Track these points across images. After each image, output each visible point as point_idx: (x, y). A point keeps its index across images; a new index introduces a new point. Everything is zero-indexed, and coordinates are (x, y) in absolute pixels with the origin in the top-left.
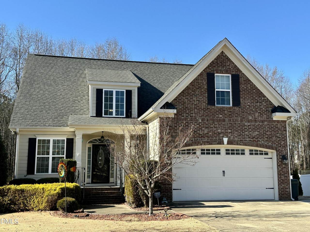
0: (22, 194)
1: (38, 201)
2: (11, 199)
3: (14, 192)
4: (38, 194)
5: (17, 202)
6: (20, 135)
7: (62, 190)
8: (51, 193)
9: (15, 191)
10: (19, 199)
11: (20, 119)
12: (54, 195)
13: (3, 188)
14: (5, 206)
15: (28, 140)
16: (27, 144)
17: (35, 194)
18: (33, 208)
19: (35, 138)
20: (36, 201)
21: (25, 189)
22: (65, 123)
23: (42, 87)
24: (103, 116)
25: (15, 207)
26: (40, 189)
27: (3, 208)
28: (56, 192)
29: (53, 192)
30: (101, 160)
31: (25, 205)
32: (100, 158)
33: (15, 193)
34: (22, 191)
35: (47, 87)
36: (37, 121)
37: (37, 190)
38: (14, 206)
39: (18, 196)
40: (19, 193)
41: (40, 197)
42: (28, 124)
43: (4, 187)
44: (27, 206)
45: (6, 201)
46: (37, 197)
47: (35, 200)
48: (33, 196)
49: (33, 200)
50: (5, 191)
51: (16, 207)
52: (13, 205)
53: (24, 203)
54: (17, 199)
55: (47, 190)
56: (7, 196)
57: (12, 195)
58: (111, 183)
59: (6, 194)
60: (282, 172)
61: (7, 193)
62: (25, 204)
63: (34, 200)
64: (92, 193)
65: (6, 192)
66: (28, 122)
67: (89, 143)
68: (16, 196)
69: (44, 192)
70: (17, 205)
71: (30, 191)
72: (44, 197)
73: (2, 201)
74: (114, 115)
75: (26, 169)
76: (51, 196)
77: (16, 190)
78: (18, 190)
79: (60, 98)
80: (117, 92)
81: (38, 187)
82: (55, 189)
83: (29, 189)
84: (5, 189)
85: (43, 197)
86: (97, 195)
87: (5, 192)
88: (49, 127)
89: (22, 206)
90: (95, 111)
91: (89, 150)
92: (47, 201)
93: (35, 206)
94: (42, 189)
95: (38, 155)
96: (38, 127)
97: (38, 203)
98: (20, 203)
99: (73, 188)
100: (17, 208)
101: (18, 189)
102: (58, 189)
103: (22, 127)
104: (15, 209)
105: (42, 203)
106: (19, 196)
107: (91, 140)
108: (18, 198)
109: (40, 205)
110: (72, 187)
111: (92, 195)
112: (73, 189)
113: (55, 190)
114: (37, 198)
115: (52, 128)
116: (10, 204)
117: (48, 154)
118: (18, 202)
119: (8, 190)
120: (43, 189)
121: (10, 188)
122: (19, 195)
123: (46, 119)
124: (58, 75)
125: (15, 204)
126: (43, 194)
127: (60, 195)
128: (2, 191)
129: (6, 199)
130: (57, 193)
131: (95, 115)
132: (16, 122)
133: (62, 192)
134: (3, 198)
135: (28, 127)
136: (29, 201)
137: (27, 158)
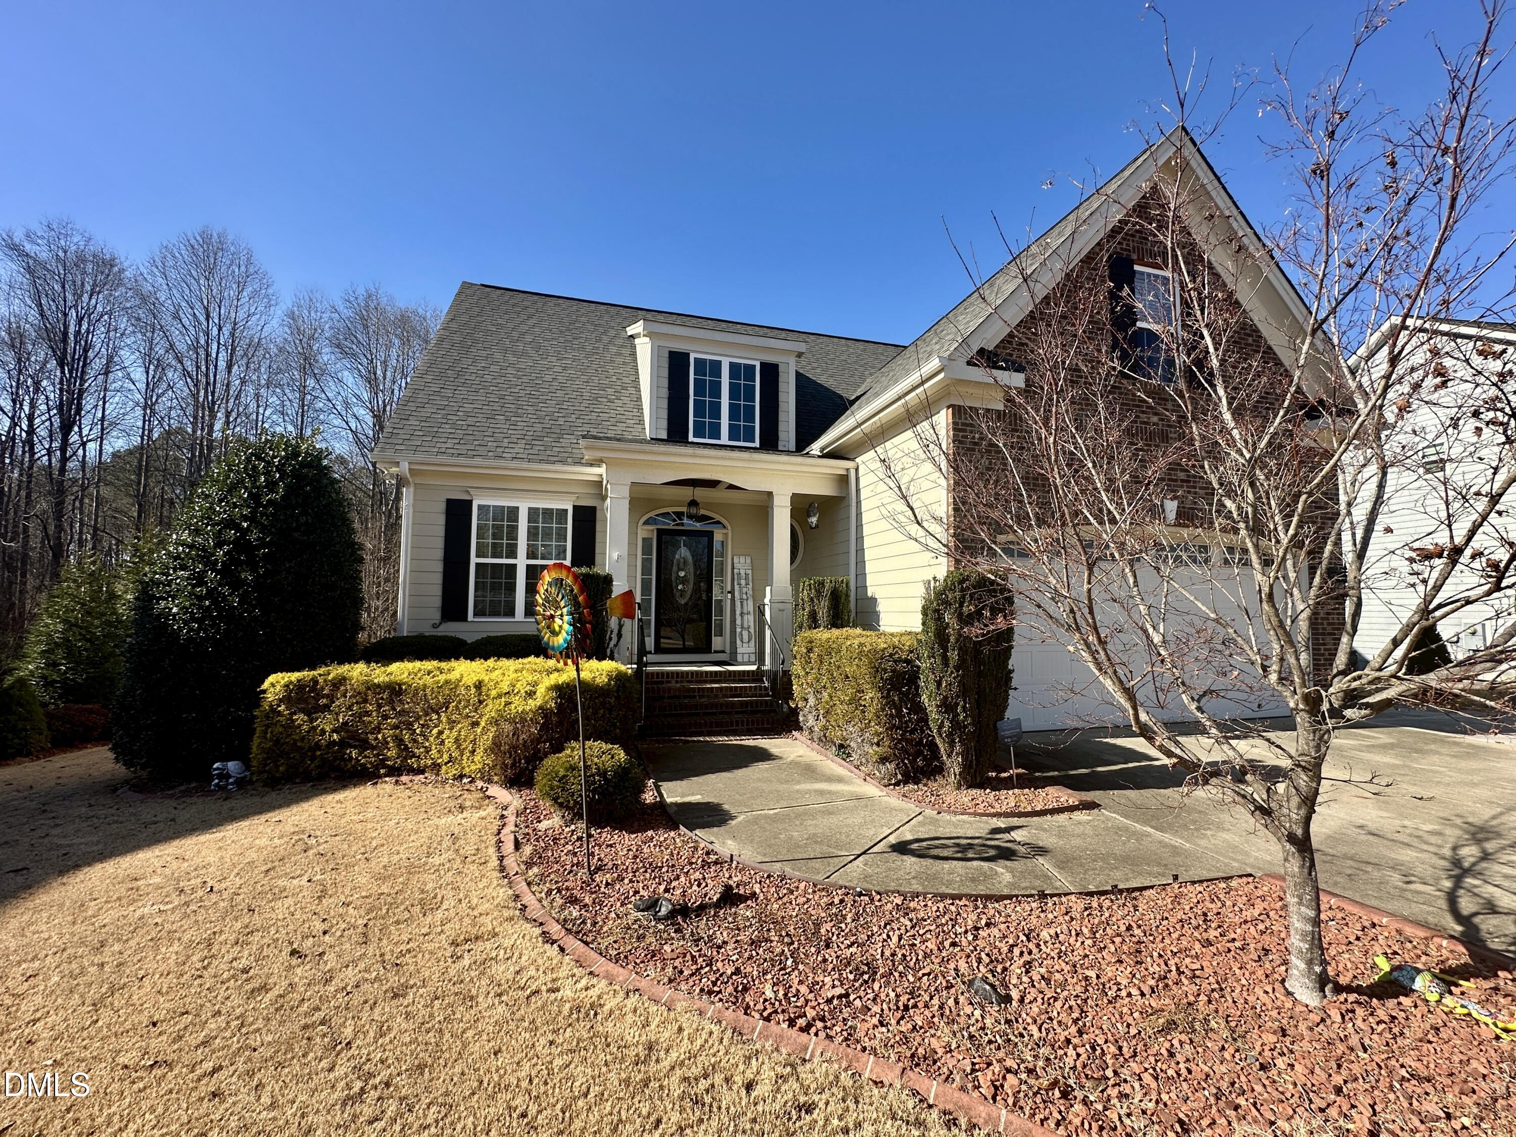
0: (391, 702)
1: (457, 740)
2: (345, 724)
3: (359, 693)
4: (457, 706)
5: (371, 737)
6: (415, 489)
7: (559, 697)
8: (513, 706)
9: (362, 688)
10: (379, 724)
11: (417, 433)
12: (523, 720)
13: (312, 679)
14: (318, 753)
15: (443, 506)
16: (441, 520)
17: (447, 708)
18: (436, 767)
19: (468, 498)
20: (448, 737)
21: (404, 684)
22: (566, 455)
23: (498, 356)
24: (691, 438)
25: (365, 757)
26: (468, 688)
27: (313, 759)
28: (532, 704)
29: (518, 705)
30: (684, 581)
31: (405, 751)
32: (682, 574)
33: (365, 701)
34: (395, 690)
35: (512, 359)
36: (476, 443)
37: (455, 688)
38: (360, 754)
39: (374, 714)
40: (382, 698)
41: (466, 723)
42: (443, 450)
43: (320, 675)
44: (414, 756)
45: (323, 732)
46: (454, 722)
47: (447, 732)
48: (440, 717)
49: (435, 731)
50: (323, 689)
51: (368, 759)
52: (355, 747)
53: (402, 740)
54: (370, 722)
55: (494, 693)
56: (330, 712)
57: (350, 708)
58: (716, 652)
59: (324, 701)
60: (1329, 624)
61: (332, 698)
62: (406, 748)
63: (441, 733)
64: (669, 689)
65: (327, 696)
66: (443, 445)
67: (646, 523)
68: (368, 713)
69: (480, 702)
70: (373, 748)
71: (428, 691)
72: (483, 724)
73: (308, 732)
74: (724, 439)
75: (437, 602)
76: (512, 721)
77: (368, 688)
78: (378, 686)
79: (552, 389)
80: (734, 367)
81: (458, 677)
82: (528, 688)
83: (421, 682)
84: (321, 680)
85: (475, 724)
86: (685, 697)
87: (320, 696)
88: (514, 464)
89: (392, 753)
90: (664, 423)
91: (646, 550)
92: (495, 748)
93: (446, 757)
94: (476, 687)
95: (478, 556)
96: (478, 461)
97: (458, 747)
98: (384, 738)
99: (608, 684)
100: (371, 763)
101: (376, 681)
102: (541, 690)
103: (420, 457)
104: (361, 765)
105: (474, 751)
106: (378, 711)
107: (652, 514)
108: (374, 719)
109: (465, 757)
110: (602, 680)
111: (669, 698)
112: (608, 690)
113: (531, 694)
114: (452, 723)
115: (525, 465)
116: (343, 744)
117: (512, 553)
118: (376, 739)
119: (334, 685)
120: (479, 686)
121: (344, 679)
122: (380, 706)
123: (506, 440)
124: (548, 335)
125: (364, 745)
126: (476, 711)
127: (554, 719)
128: (310, 692)
129: (326, 723)
130: (540, 708)
131: (664, 435)
132: (400, 442)
133: (559, 706)
134: (311, 721)
135: (442, 459)
136: (422, 734)
137: (439, 567)
